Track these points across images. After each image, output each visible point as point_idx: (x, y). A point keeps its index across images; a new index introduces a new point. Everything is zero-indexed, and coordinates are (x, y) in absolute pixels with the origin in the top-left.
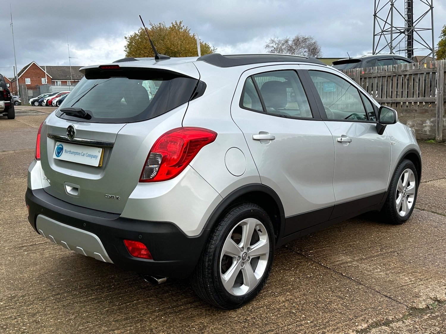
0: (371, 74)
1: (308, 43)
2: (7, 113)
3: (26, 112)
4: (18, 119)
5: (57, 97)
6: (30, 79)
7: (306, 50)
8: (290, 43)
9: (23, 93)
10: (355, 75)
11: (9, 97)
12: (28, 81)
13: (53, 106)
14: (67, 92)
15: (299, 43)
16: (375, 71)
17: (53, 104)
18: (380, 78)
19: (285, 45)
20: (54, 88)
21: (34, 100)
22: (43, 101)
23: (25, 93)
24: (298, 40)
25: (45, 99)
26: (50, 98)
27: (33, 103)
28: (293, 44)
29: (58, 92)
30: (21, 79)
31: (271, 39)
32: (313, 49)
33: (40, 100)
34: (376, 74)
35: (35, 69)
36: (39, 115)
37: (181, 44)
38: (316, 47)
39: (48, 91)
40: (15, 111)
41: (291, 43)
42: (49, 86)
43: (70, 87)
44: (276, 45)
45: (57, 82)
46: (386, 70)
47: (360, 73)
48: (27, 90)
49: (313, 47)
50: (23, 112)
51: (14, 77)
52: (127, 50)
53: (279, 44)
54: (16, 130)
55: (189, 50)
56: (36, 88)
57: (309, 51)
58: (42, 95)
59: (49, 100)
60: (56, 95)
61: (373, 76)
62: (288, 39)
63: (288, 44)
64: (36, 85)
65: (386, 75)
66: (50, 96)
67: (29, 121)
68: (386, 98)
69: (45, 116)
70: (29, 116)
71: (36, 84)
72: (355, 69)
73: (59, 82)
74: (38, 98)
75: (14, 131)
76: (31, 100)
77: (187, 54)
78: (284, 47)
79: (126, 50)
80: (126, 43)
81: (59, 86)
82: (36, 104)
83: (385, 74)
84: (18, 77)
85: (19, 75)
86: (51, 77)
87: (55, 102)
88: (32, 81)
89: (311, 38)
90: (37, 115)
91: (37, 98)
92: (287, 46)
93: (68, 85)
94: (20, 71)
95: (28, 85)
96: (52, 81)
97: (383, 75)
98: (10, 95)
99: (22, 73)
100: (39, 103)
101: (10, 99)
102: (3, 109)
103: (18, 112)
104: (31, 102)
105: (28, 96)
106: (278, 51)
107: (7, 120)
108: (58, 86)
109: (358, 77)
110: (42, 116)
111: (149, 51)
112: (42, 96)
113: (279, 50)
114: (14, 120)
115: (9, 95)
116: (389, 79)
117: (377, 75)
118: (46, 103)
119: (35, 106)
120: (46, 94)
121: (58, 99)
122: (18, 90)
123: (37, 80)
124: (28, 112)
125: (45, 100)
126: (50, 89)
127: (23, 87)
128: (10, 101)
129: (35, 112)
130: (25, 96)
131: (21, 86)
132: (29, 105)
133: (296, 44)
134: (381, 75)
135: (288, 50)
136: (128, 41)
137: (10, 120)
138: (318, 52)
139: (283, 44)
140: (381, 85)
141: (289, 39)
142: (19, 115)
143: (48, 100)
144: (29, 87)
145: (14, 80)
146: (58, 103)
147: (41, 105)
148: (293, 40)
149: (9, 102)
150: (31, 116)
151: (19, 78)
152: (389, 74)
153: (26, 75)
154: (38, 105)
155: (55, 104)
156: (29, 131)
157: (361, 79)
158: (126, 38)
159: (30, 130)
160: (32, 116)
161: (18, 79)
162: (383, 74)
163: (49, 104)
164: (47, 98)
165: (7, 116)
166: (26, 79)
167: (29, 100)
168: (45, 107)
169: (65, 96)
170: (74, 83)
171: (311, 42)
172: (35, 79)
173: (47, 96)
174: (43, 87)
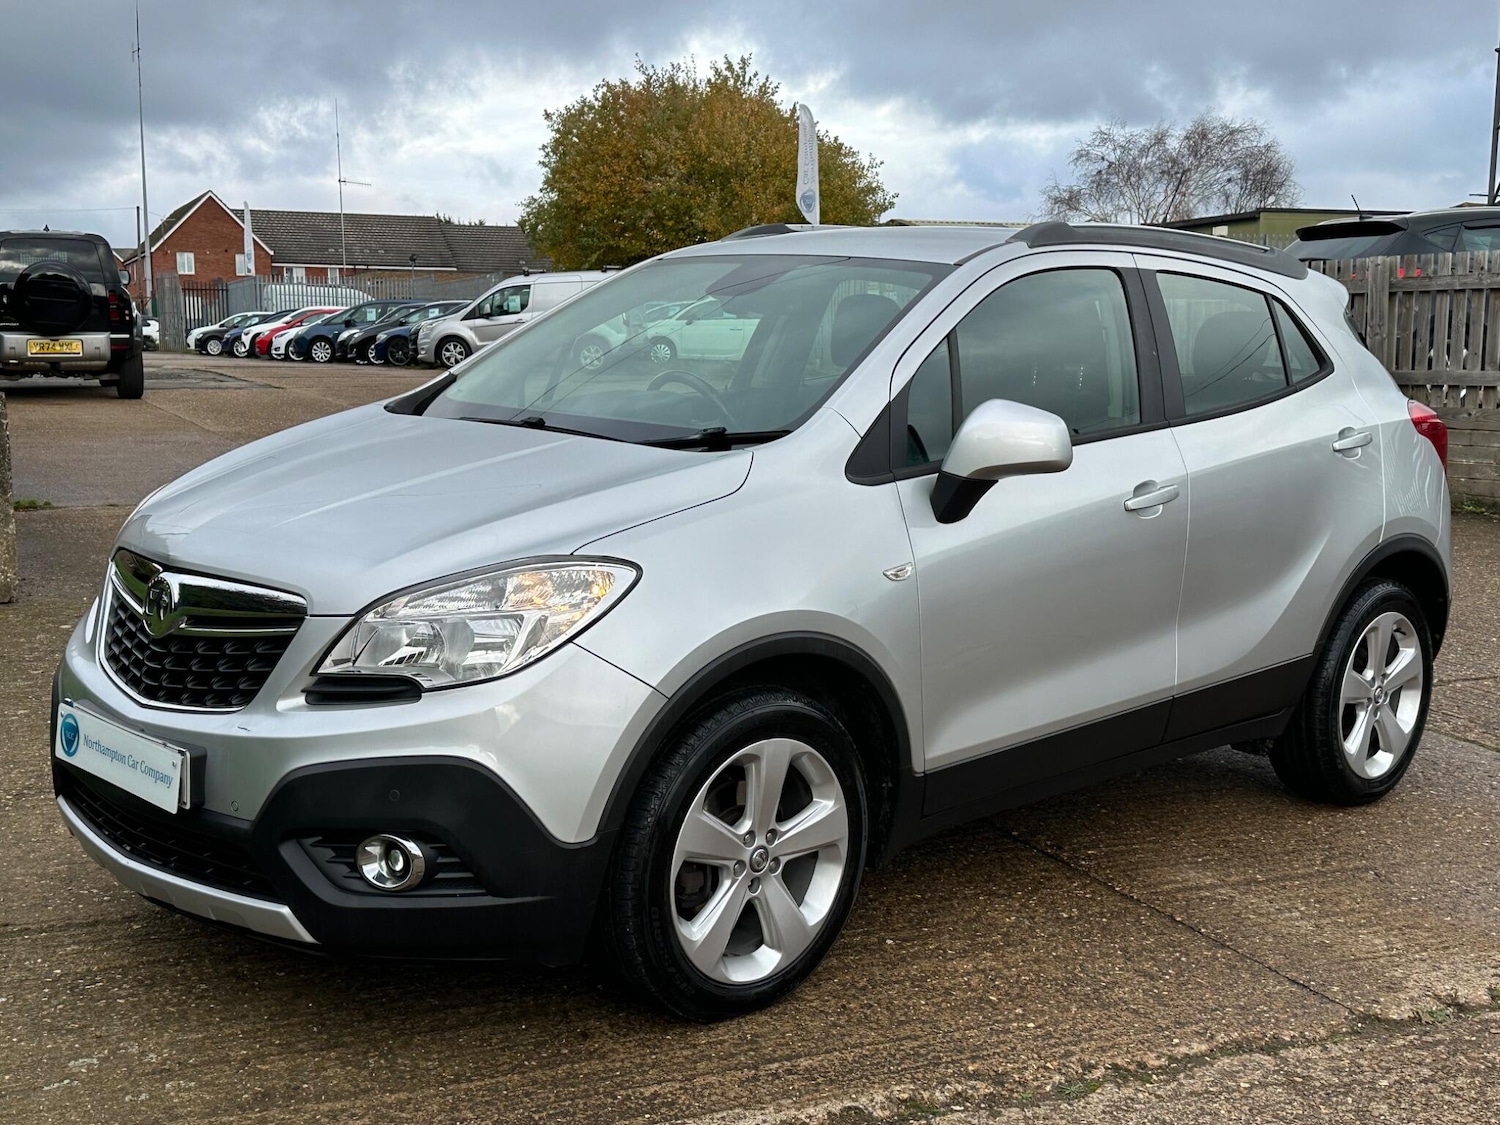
0: (1430, 278)
1: (1242, 145)
2: (116, 377)
3: (179, 377)
4: (156, 401)
5: (290, 325)
6: (192, 255)
7: (1234, 173)
8: (1173, 144)
9: (168, 308)
10: (1370, 279)
11: (127, 318)
12: (186, 264)
13: (273, 359)
14: (327, 308)
15: (1209, 147)
16: (1445, 269)
17: (273, 352)
18: (1462, 295)
19: (1151, 154)
20: (278, 294)
21: (204, 334)
22: (238, 338)
23: (175, 306)
24: (1204, 136)
25: (246, 330)
26: (265, 329)
27: (202, 344)
28: (1186, 151)
29: (292, 308)
30: (160, 253)
31: (1099, 127)
32: (1264, 172)
33: (226, 336)
34: (1449, 280)
35: (215, 218)
36: (227, 388)
38: (1274, 163)
39: (258, 302)
40: (145, 370)
41: (1177, 146)
42: (262, 283)
43: (339, 290)
44: (1118, 152)
45: (290, 270)
46: (1486, 267)
47: (1387, 274)
48: (182, 297)
49: (1258, 167)
50: (170, 376)
51: (136, 247)
52: (550, 162)
53: (1130, 150)
54: (150, 438)
55: (778, 166)
56: (213, 288)
57: (1245, 178)
58: (236, 318)
59: (261, 336)
60: (287, 318)
62: (1167, 131)
63: (1166, 150)
64: (216, 278)
65: (1482, 284)
66: (265, 320)
67: (194, 409)
69: (246, 391)
70: (193, 392)
71: (215, 276)
72: (1372, 258)
73: (299, 272)
74: (222, 326)
75: (143, 441)
76: (197, 333)
77: (770, 179)
78: (1149, 159)
79: (546, 160)
80: (548, 136)
81: (298, 284)
82: (214, 347)
83: (1481, 280)
84: (151, 246)
85: (154, 238)
86: (272, 253)
87: (280, 342)
88: (202, 263)
89: (1255, 129)
90: (219, 388)
91: (216, 327)
92: (1159, 158)
93: (330, 282)
94: (160, 223)
95: (185, 279)
96: (274, 265)
97: (1473, 284)
98: (131, 315)
99: (165, 232)
100: (225, 345)
101: (129, 325)
102: (106, 363)
103: (157, 376)
104: (197, 340)
105: (183, 316)
106: (1121, 176)
107: (114, 401)
108: (294, 284)
109: (1383, 290)
110: (237, 394)
112: (236, 321)
113: (1125, 172)
114: (139, 401)
115: (127, 312)
117: (1453, 284)
118: (247, 348)
119: (209, 354)
120: (250, 314)
121: (292, 333)
122: (149, 295)
123: (218, 260)
124: (187, 378)
125: (246, 334)
126: (265, 295)
127: (167, 285)
128: (131, 333)
129: (211, 376)
130: (174, 317)
131: (162, 280)
132: (185, 349)
133: (1194, 151)
134: (1466, 283)
135: (1163, 172)
136: (556, 126)
137: (127, 401)
138: (1282, 184)
139: (1144, 151)
140: (1465, 321)
141: (1171, 132)
142: (156, 386)
143: (258, 334)
144: (190, 286)
145: (136, 256)
146: (291, 349)
147: (231, 354)
148: (1184, 133)
149: (127, 336)
150: (197, 391)
151: (153, 250)
153: (180, 242)
154: (220, 354)
155: (282, 351)
156: (196, 443)
157: (1392, 295)
158: (548, 116)
159: (198, 438)
160: (204, 391)
161: (151, 253)
162: (1472, 281)
163: (261, 349)
164: (255, 330)
165: (115, 388)
166: (178, 255)
167: (188, 332)
168: (246, 359)
169: (319, 322)
170: (352, 275)
171: (1255, 144)
172: (212, 257)
173: (253, 323)
174: (240, 285)
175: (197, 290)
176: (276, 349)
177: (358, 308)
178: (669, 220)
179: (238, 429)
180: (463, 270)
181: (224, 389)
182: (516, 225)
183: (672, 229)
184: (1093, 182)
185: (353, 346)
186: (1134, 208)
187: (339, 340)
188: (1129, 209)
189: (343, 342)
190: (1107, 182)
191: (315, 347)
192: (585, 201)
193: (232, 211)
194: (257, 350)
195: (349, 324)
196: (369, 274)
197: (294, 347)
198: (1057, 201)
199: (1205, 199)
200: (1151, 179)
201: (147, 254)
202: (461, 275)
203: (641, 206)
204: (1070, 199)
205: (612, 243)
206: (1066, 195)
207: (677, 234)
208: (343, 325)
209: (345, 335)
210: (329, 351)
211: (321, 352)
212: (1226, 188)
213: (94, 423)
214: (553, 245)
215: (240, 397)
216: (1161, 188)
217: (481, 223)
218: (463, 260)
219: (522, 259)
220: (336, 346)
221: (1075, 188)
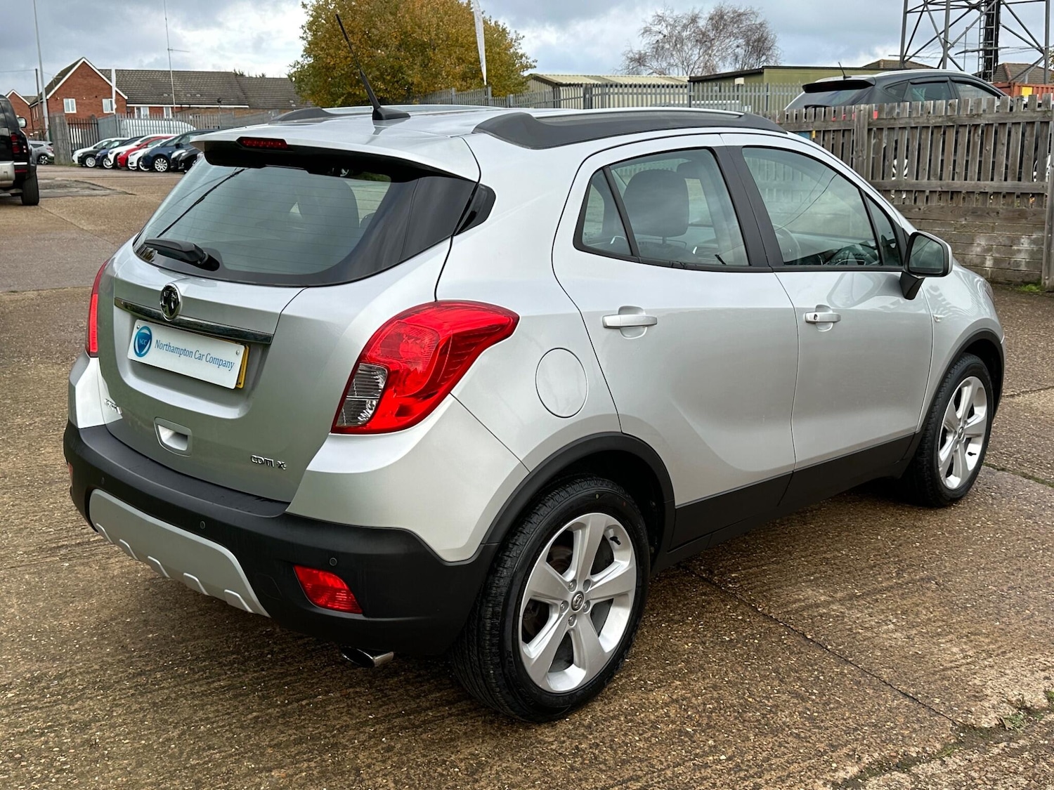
0: (895, 119)
1: (745, 24)
2: (19, 191)
3: (65, 186)
4: (49, 207)
5: (139, 147)
6: (74, 100)
7: (741, 41)
8: (702, 23)
9: (59, 136)
10: (856, 120)
11: (25, 151)
12: (70, 106)
13: (129, 170)
14: (164, 135)
15: (725, 25)
16: (905, 113)
17: (129, 165)
18: (915, 130)
19: (688, 30)
20: (132, 126)
21: (84, 153)
22: (106, 156)
23: (64, 135)
24: (722, 17)
25: (111, 151)
26: (123, 150)
27: (82, 160)
28: (710, 27)
29: (141, 135)
30: (53, 99)
31: (656, 13)
32: (759, 40)
33: (98, 155)
34: (907, 120)
35: (88, 76)
36: (97, 195)
37: (438, 25)
38: (765, 35)
39: (117, 131)
40: (39, 183)
41: (705, 24)
42: (120, 119)
43: (171, 122)
44: (669, 28)
45: (139, 109)
46: (932, 112)
47: (867, 116)
48: (68, 129)
49: (756, 36)
50: (59, 186)
51: (37, 95)
52: (307, 37)
53: (676, 27)
54: (42, 236)
55: (457, 40)
56: (89, 123)
57: (748, 44)
58: (104, 142)
59: (121, 154)
60: (138, 142)
61: (898, 124)
62: (698, 15)
63: (698, 27)
64: (91, 115)
65: (929, 123)
66: (123, 143)
67: (74, 213)
68: (929, 179)
69: (110, 197)
70: (74, 199)
71: (90, 113)
72: (857, 106)
73: (145, 110)
74: (95, 148)
75: (37, 239)
76: (79, 153)
77: (452, 48)
78: (688, 33)
79: (305, 36)
80: (305, 18)
81: (144, 119)
82: (90, 162)
83: (928, 120)
84: (47, 94)
85: (48, 90)
86: (126, 98)
87: (133, 159)
88: (81, 105)
89: (753, 13)
90: (91, 196)
91: (91, 149)
92: (694, 32)
93: (165, 117)
94: (52, 79)
95: (70, 116)
96: (128, 105)
97: (924, 123)
98: (27, 148)
99: (56, 86)
100: (97, 160)
101: (26, 156)
102: (12, 182)
103: (46, 187)
104: (79, 158)
105: (69, 142)
106: (671, 44)
107: (20, 208)
108: (141, 120)
109: (864, 127)
110: (104, 200)
111: (360, 40)
112: (104, 145)
113: (674, 41)
114: (36, 207)
115: (24, 147)
116: (938, 133)
117: (910, 123)
118: (112, 162)
119: (87, 167)
120: (113, 139)
121: (141, 153)
122: (47, 127)
123: (91, 103)
124: (71, 187)
125: (111, 153)
126: (122, 127)
127: (57, 120)
128: (28, 161)
129: (86, 185)
130: (63, 142)
131: (54, 117)
132: (72, 164)
133: (715, 27)
134: (918, 122)
135: (697, 41)
136: (310, 13)
137: (28, 207)
138: (770, 48)
139: (685, 27)
140: (917, 147)
141: (700, 15)
142: (49, 195)
143: (118, 154)
144: (73, 121)
145: (37, 102)
146: (141, 163)
147: (102, 167)
148: (708, 16)
149: (26, 163)
150: (77, 198)
151: (48, 97)
152: (938, 122)
153: (66, 91)
154: (95, 167)
155: (135, 165)
156: (73, 239)
157: (870, 130)
158: (304, 6)
159: (75, 235)
160: (81, 198)
161: (47, 100)
162: (922, 121)
163: (121, 163)
164: (116, 151)
165: (20, 197)
166: (64, 100)
167: (73, 152)
168: (112, 170)
169: (159, 145)
170: (180, 112)
171: (753, 22)
172: (87, 101)
173: (115, 145)
174: (106, 120)
175: (78, 124)
176: (131, 164)
177: (183, 136)
178: (388, 75)
179: (103, 227)
180: (252, 107)
181: (95, 196)
182: (286, 77)
183: (389, 81)
184: (654, 48)
185: (182, 161)
186: (680, 65)
187: (172, 157)
188: (676, 65)
189: (175, 159)
190: (663, 47)
191: (156, 162)
192: (332, 63)
193: (99, 70)
194: (119, 164)
195: (178, 146)
196: (191, 111)
197: (142, 162)
198: (632, 60)
199: (724, 59)
200: (690, 45)
201: (44, 100)
202: (252, 111)
203: (368, 66)
204: (640, 59)
205: (351, 90)
206: (637, 56)
207: (393, 84)
208: (175, 147)
209: (175, 154)
210: (166, 164)
211: (160, 165)
212: (736, 51)
213: (5, 226)
214: (313, 93)
215: (105, 202)
216: (696, 51)
217: (263, 75)
218: (252, 100)
219: (292, 99)
220: (171, 162)
221: (643, 52)
